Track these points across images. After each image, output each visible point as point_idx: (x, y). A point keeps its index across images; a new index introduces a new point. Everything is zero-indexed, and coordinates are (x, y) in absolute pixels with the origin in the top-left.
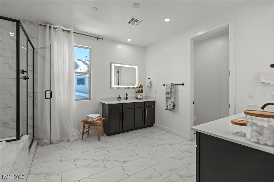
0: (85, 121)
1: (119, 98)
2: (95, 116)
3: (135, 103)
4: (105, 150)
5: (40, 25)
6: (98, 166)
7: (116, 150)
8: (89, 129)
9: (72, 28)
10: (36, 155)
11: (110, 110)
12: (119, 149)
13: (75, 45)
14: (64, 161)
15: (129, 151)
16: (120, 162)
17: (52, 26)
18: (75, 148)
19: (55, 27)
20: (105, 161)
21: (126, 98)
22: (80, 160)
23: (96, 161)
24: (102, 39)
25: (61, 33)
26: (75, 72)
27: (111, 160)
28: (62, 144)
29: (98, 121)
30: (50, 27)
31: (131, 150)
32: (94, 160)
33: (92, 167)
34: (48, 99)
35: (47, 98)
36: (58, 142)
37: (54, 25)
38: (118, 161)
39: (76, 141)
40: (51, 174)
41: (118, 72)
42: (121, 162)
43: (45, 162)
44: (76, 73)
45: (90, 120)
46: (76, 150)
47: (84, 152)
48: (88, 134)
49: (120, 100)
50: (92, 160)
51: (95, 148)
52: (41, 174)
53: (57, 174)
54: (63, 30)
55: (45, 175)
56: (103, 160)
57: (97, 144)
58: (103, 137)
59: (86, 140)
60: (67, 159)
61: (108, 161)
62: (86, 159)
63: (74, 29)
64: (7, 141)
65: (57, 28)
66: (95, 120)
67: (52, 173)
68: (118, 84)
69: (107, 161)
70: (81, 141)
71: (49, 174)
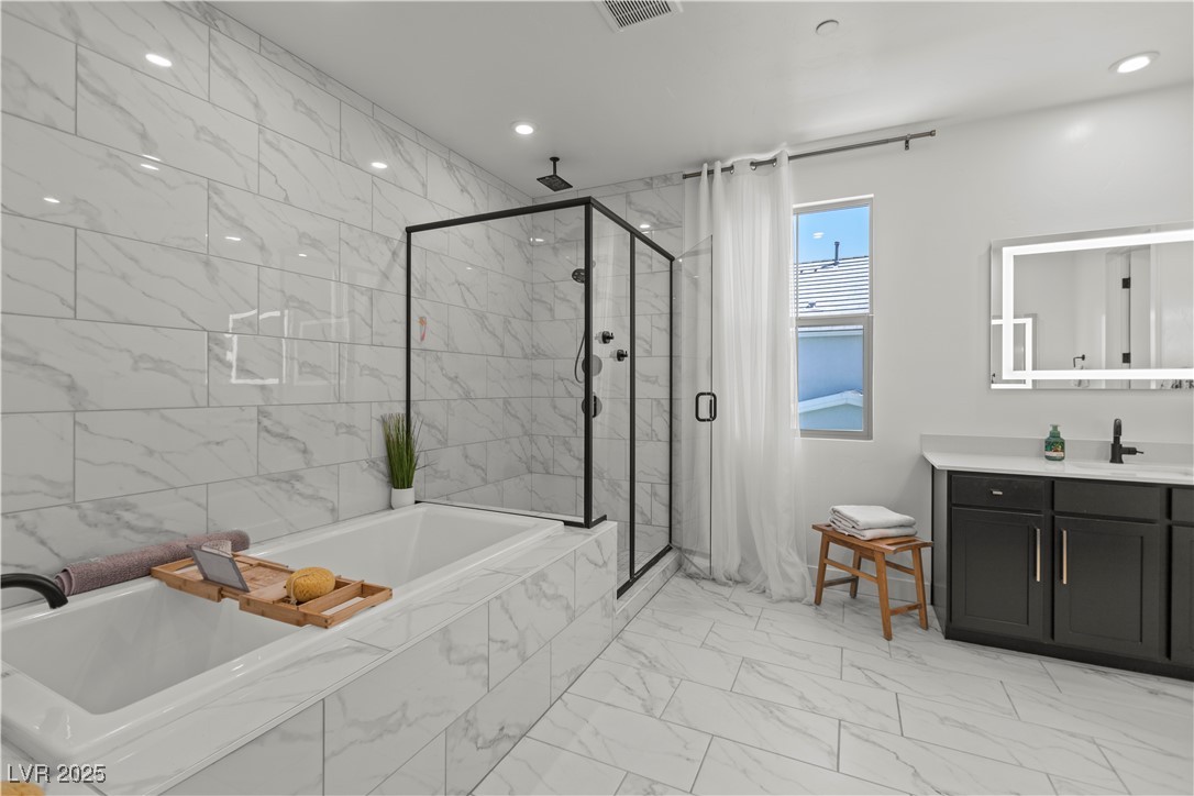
0: (828, 529)
1: (1054, 444)
2: (872, 518)
3: (1174, 491)
4: (884, 688)
5: (685, 177)
6: (804, 733)
7: (946, 718)
8: (857, 573)
9: (785, 144)
10: (659, 598)
11: (954, 502)
12: (965, 726)
13: (795, 206)
14: (713, 648)
15: (1021, 765)
16: (924, 781)
17: (718, 167)
18: (772, 625)
19: (728, 164)
20: (853, 734)
21: (1118, 453)
22: (759, 673)
23: (814, 710)
24: (931, 134)
25: (746, 180)
26: (798, 319)
27: (880, 746)
28: (739, 593)
29: (883, 545)
30: (710, 172)
31: (1047, 775)
32: (809, 701)
33: (781, 721)
34: (704, 420)
35: (700, 417)
36: (731, 583)
37: (722, 160)
38: (916, 774)
39: (792, 601)
40: (658, 666)
41: (1126, 283)
42: (928, 784)
43: (667, 626)
44: (802, 322)
45: (844, 528)
46: (768, 634)
47: (792, 653)
48: (854, 594)
49: (1061, 459)
50: (802, 698)
51: (845, 662)
52: (639, 652)
53: (670, 677)
54: (752, 164)
55: (643, 659)
56: (845, 727)
57: (868, 650)
58: (920, 630)
59: (828, 612)
60: (724, 650)
61: (867, 741)
62: (780, 683)
63: (791, 146)
64: (567, 523)
65: (732, 167)
66: (869, 534)
67: (663, 666)
68: (1127, 358)
69: (858, 737)
70: (811, 611)
71: (652, 665)
